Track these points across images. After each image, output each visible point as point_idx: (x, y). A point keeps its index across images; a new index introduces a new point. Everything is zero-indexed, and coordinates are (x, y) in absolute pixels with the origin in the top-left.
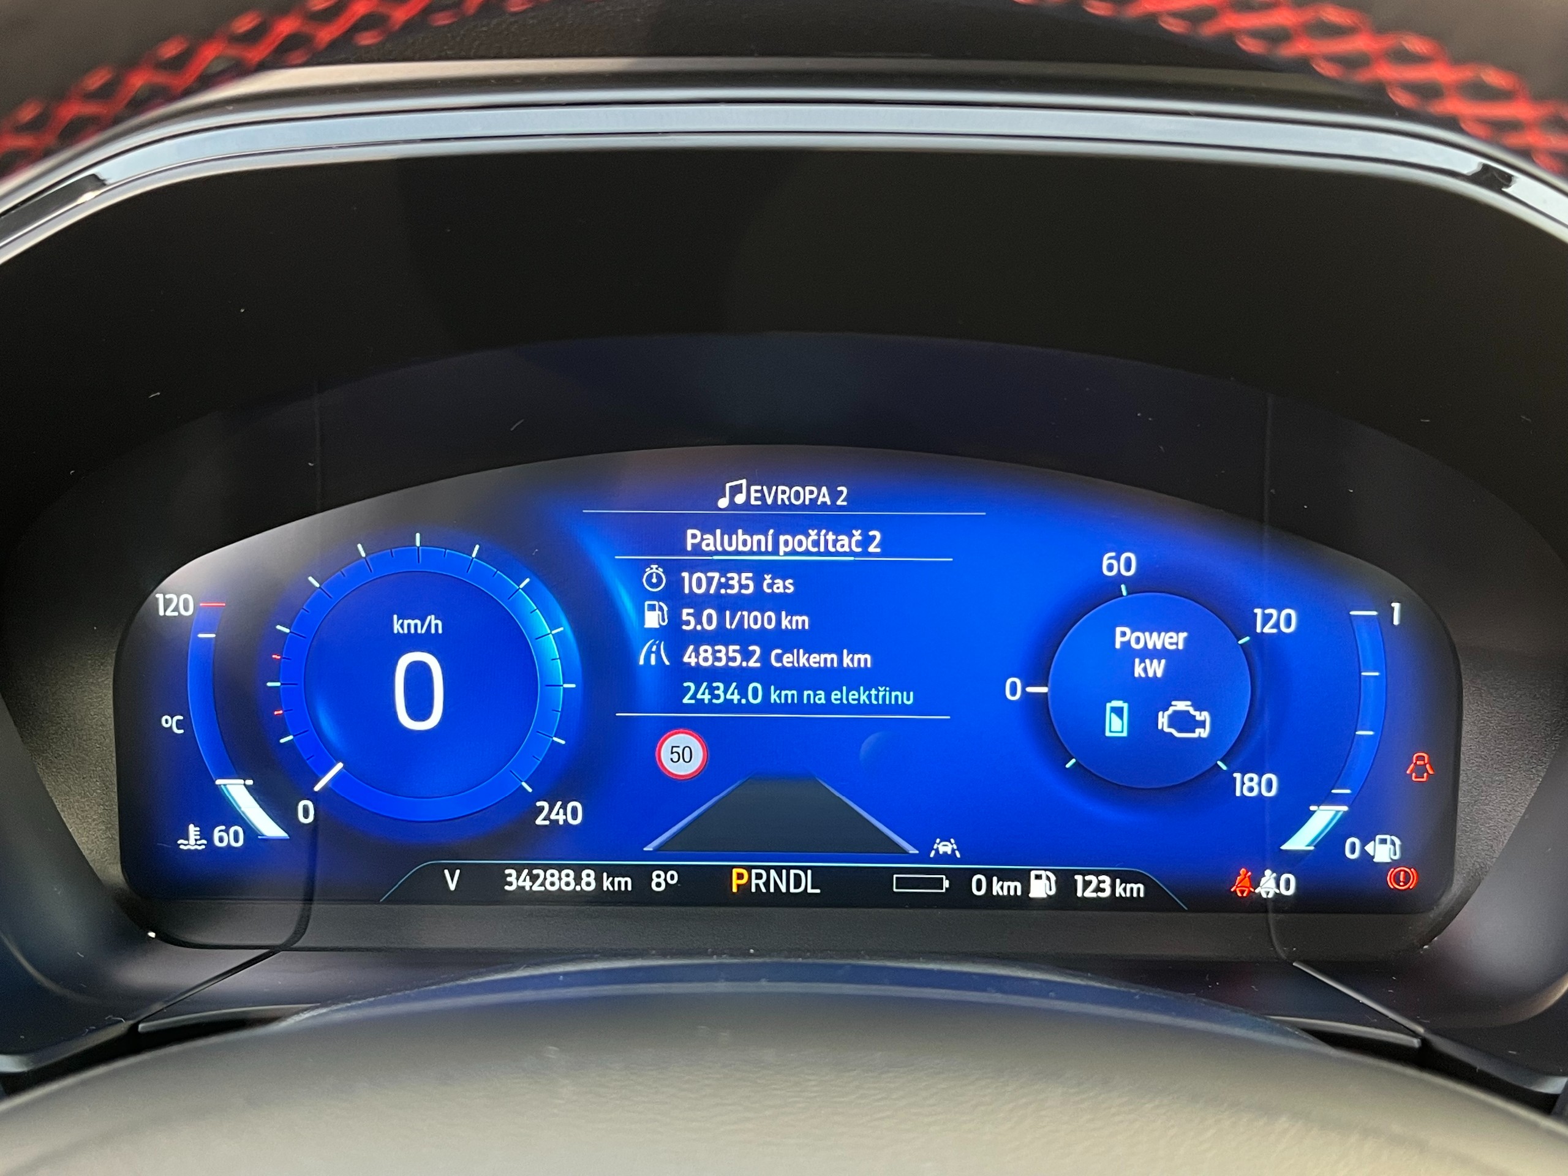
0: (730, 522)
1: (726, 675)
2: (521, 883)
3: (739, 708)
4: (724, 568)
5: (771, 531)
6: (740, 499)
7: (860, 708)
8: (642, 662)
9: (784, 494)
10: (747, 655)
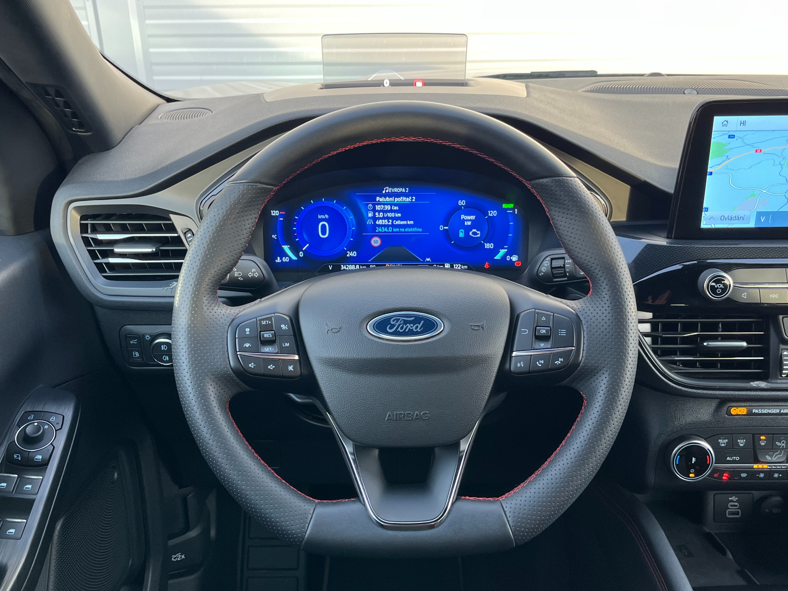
0: (385, 196)
1: (385, 226)
2: (344, 268)
3: (387, 232)
4: (384, 204)
5: (393, 198)
6: (387, 191)
7: (411, 232)
8: (368, 223)
9: (396, 190)
10: (389, 222)
